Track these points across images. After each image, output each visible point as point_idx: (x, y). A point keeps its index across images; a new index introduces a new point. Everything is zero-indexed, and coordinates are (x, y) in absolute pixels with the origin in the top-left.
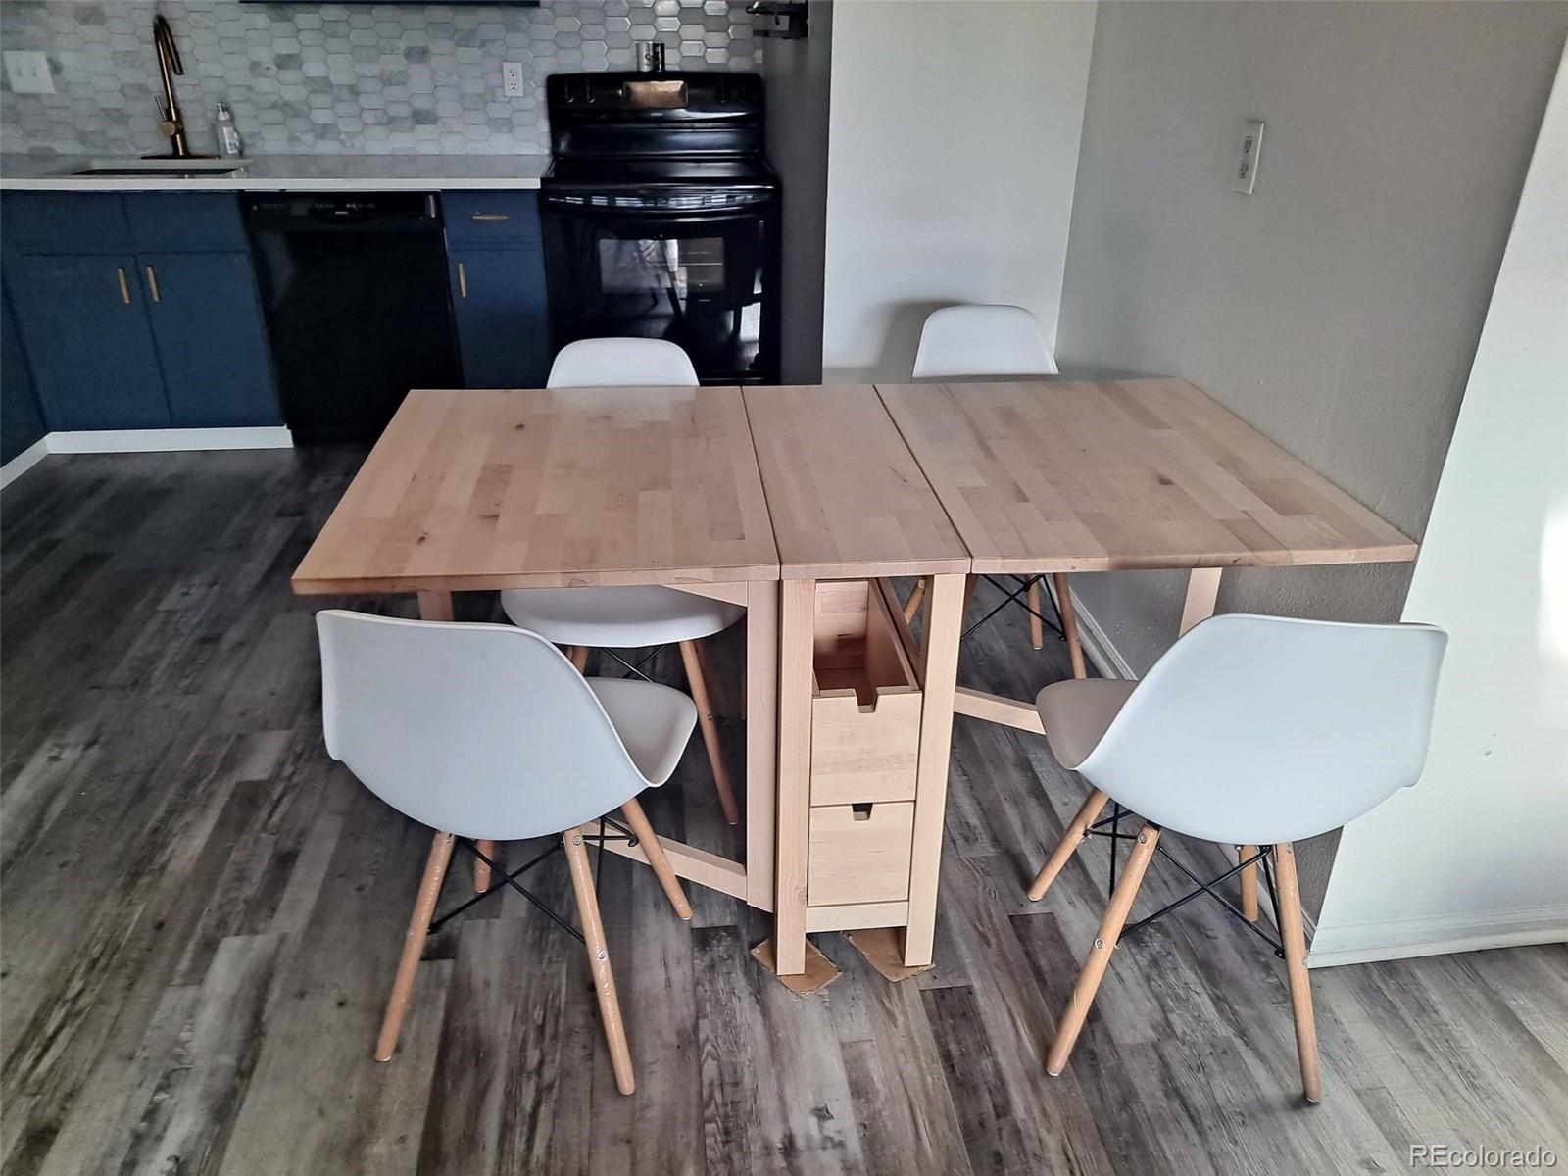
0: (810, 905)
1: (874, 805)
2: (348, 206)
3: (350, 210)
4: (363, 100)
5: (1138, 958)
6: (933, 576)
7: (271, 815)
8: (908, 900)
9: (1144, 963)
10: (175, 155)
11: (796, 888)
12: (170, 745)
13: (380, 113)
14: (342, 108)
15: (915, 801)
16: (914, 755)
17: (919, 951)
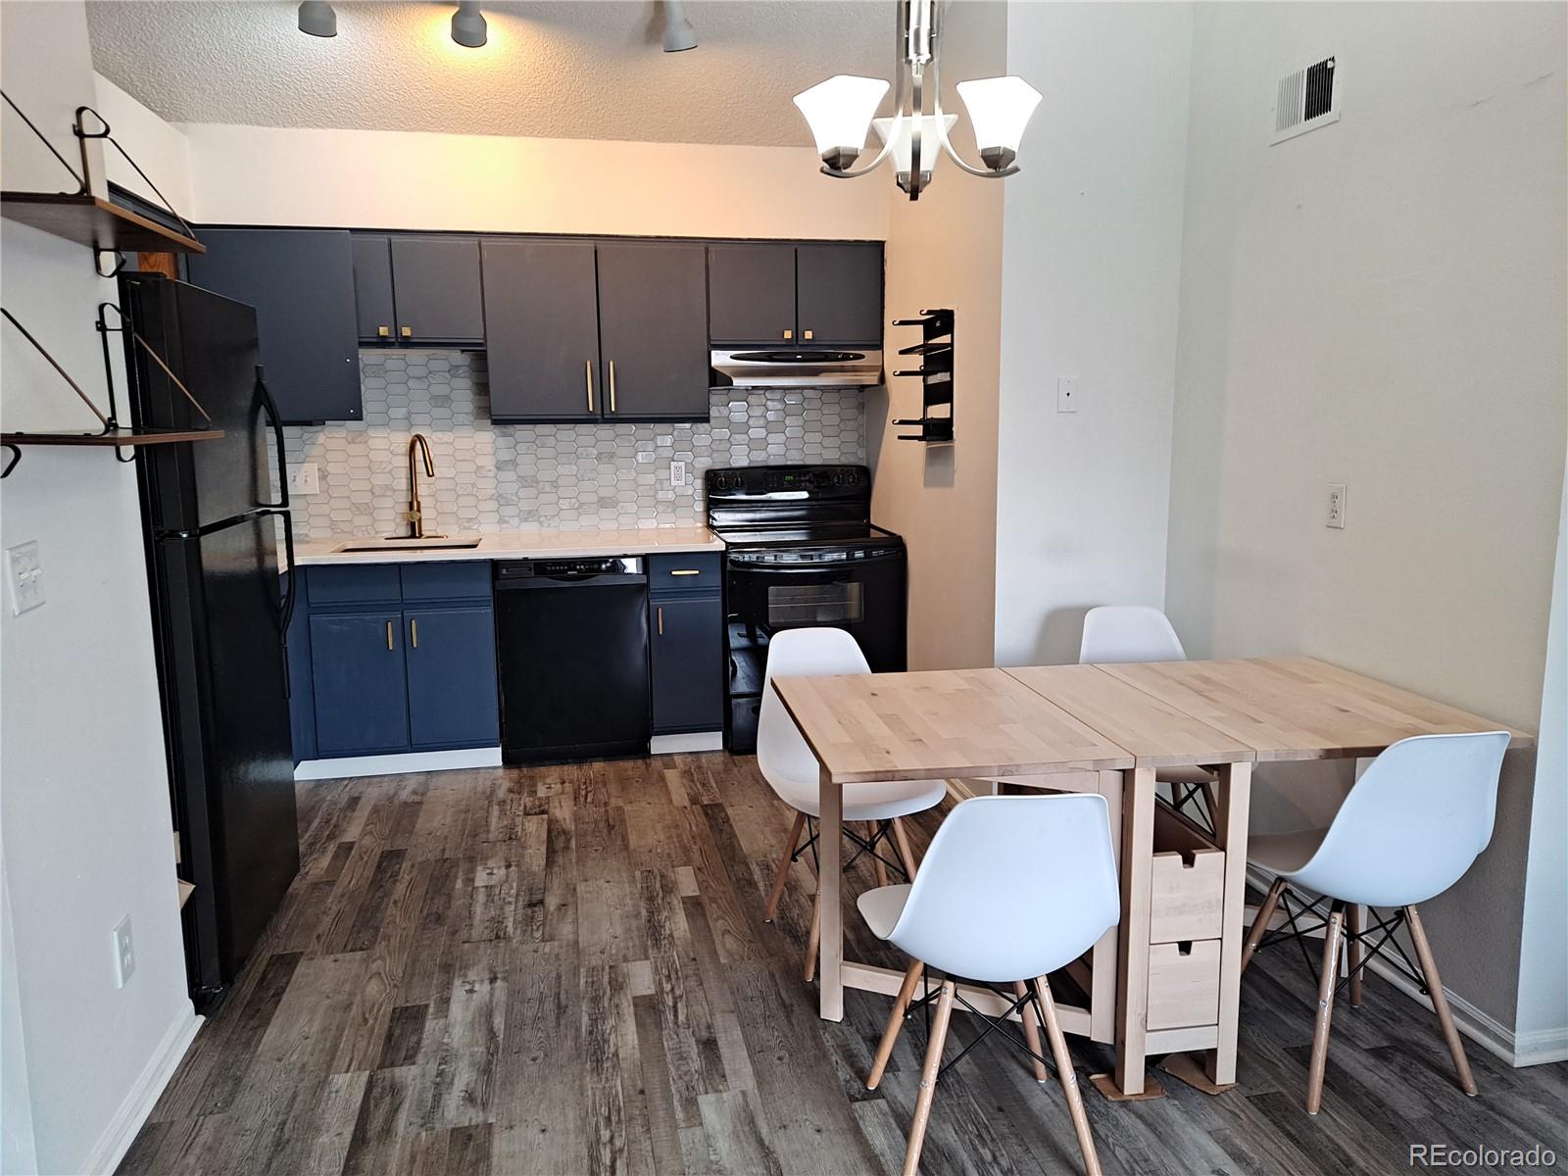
0: (1149, 1029)
1: (1194, 944)
2: (578, 567)
3: (579, 571)
4: (562, 492)
5: (1391, 1068)
6: (1229, 765)
7: (676, 1016)
8: (1217, 1025)
9: (1397, 1070)
10: (413, 536)
11: (1139, 1015)
12: (559, 977)
13: (573, 500)
14: (544, 498)
15: (1221, 939)
16: (1219, 901)
17: (1226, 1072)
